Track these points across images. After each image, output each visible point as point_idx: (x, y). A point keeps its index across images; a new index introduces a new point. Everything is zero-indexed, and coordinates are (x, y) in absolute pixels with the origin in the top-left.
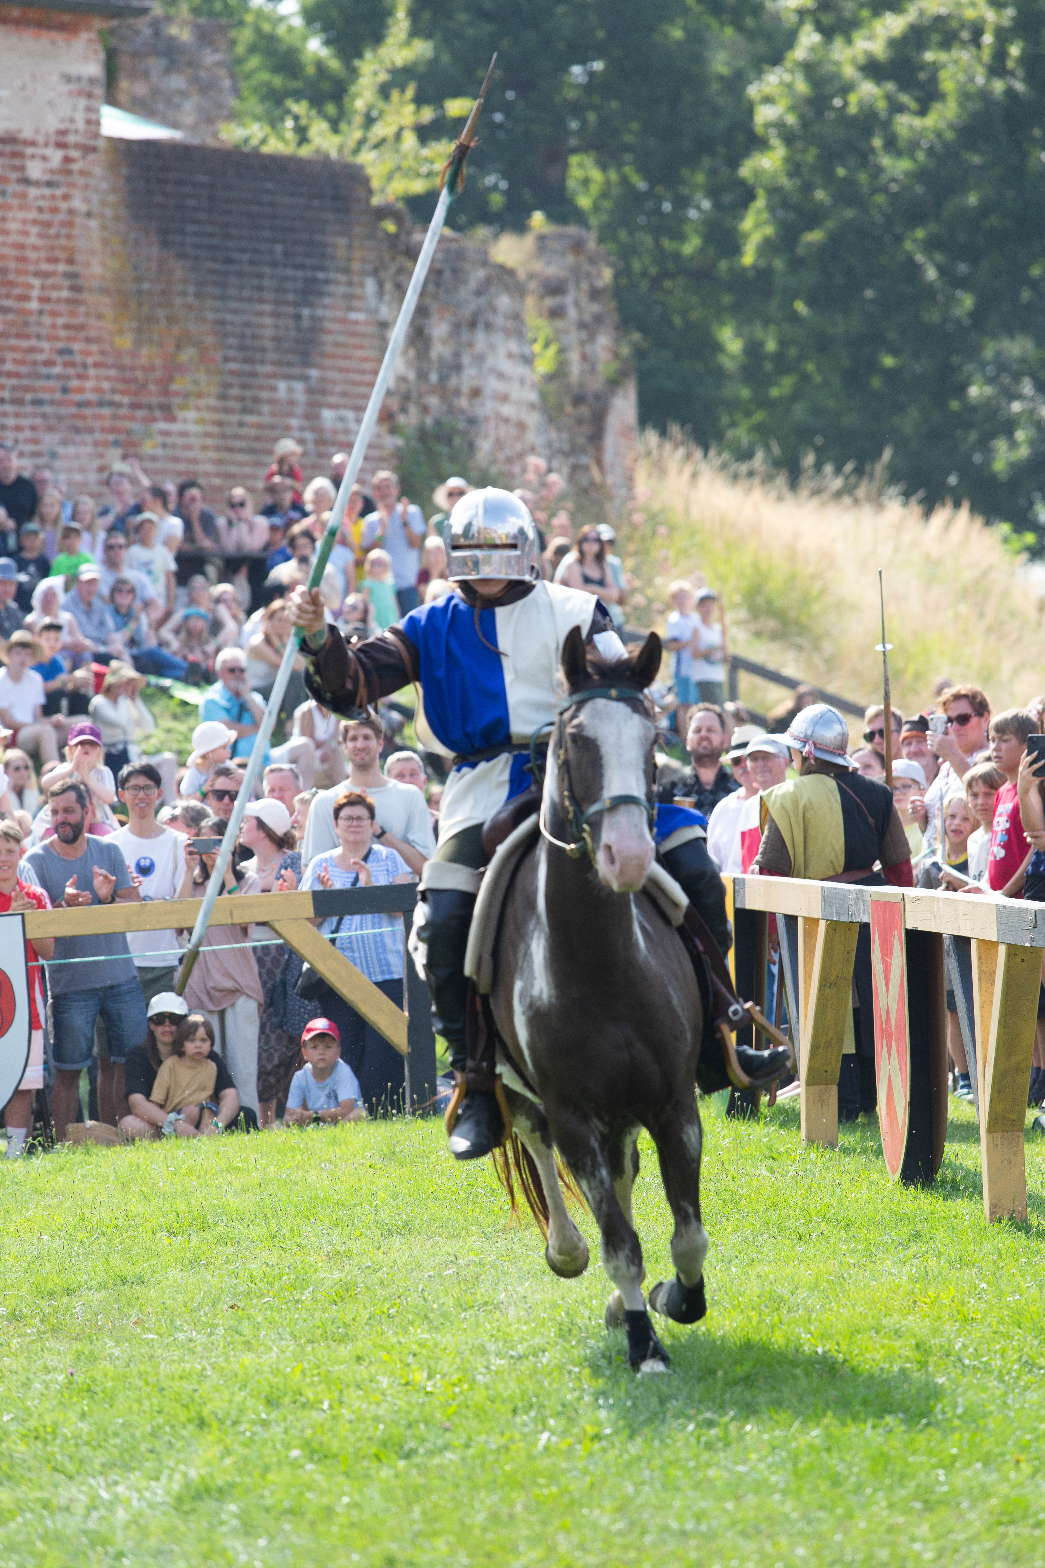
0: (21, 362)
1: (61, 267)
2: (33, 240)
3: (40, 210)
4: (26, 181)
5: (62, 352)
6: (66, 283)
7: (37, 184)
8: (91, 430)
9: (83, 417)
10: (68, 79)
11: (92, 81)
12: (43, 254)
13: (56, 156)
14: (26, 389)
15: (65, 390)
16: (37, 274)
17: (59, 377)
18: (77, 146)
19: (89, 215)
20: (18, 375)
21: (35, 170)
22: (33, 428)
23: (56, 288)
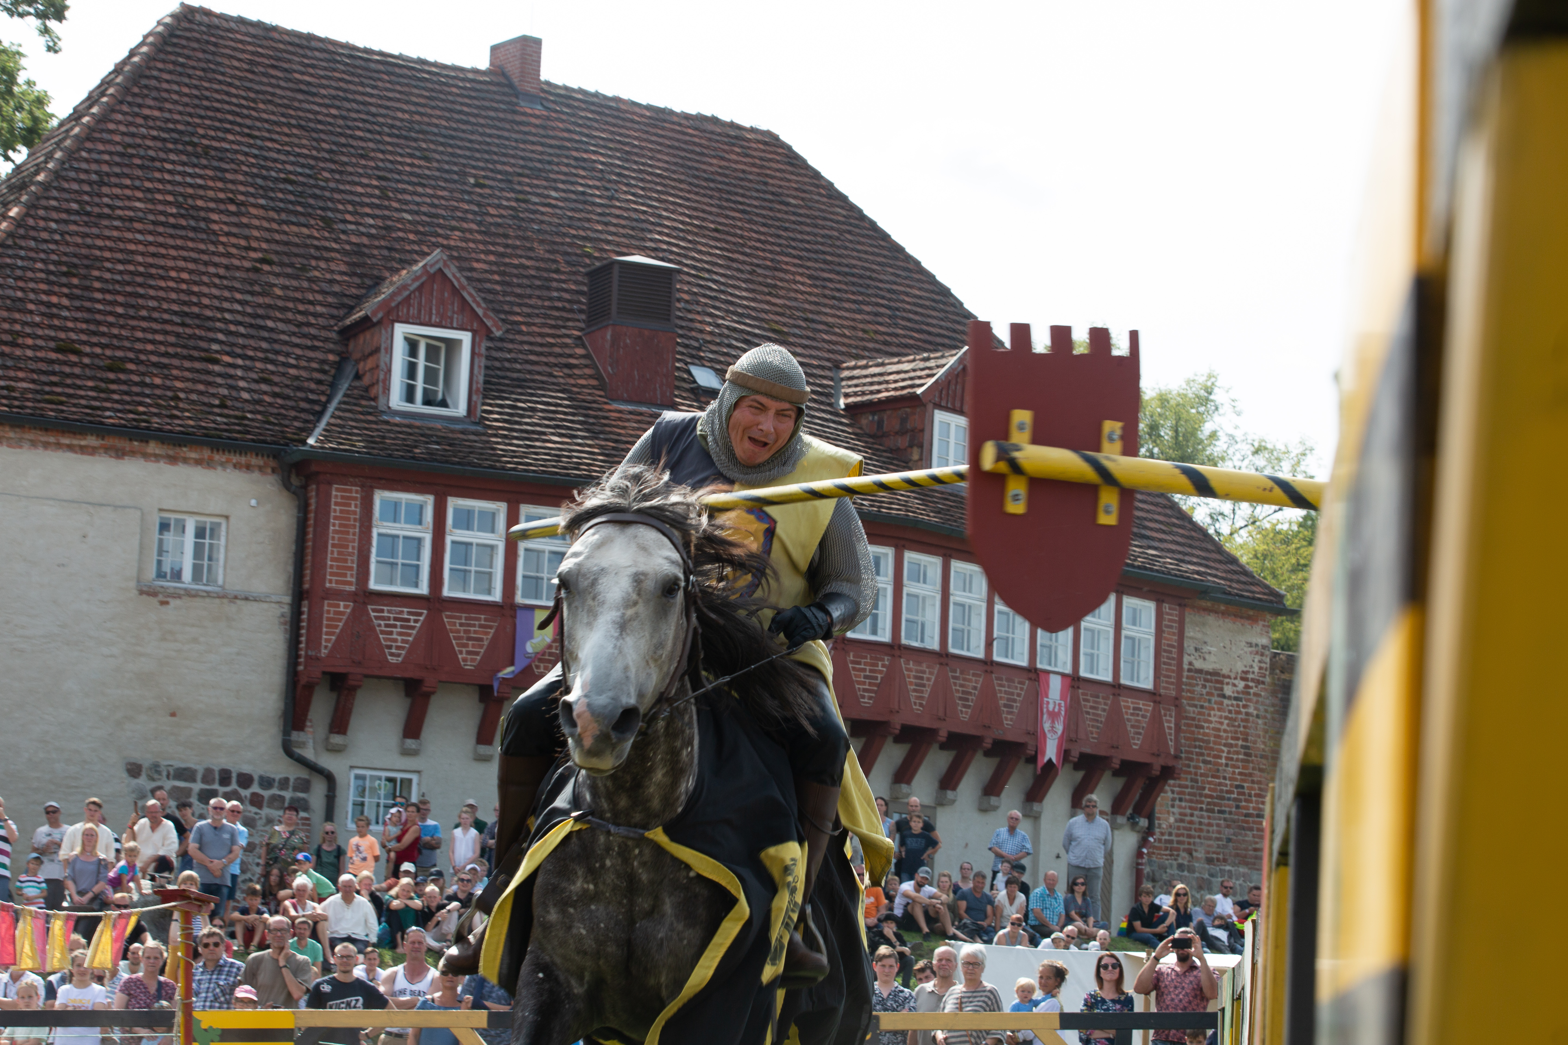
0: (1214, 790)
1: (1240, 743)
2: (1225, 727)
3: (1230, 712)
4: (1224, 696)
5: (1237, 787)
6: (1242, 751)
7: (1229, 698)
8: (1251, 829)
9: (1247, 822)
10: (1250, 645)
11: (1264, 647)
12: (1230, 735)
13: (1241, 685)
14: (1215, 804)
15: (1238, 807)
16: (1225, 745)
17: (1235, 800)
18: (1253, 680)
19: (1258, 716)
20: (1211, 797)
21: (1228, 690)
22: (1218, 825)
23: (1237, 753)
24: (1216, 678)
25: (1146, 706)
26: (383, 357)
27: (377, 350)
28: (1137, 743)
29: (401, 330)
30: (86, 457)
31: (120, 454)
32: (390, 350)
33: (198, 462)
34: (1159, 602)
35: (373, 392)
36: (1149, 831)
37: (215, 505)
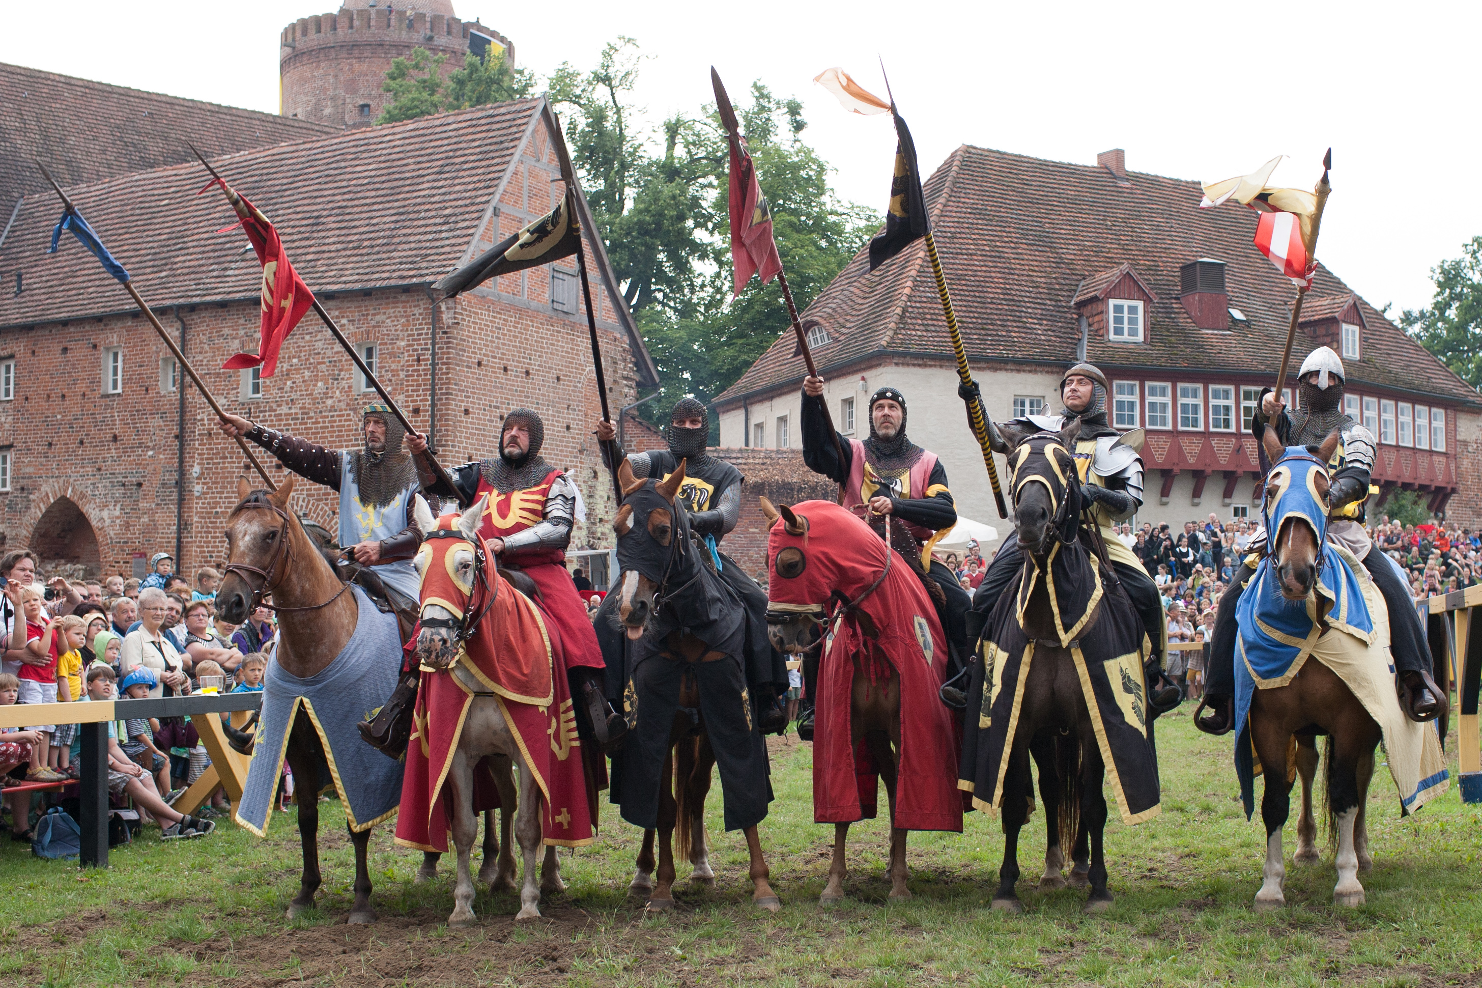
24: (1465, 443)
25: (1443, 459)
26: (1105, 316)
27: (1102, 312)
28: (1440, 478)
29: (1112, 302)
30: (981, 373)
31: (996, 370)
32: (1107, 312)
33: (1030, 371)
34: (1446, 409)
35: (1101, 333)
36: (1443, 519)
37: (1038, 392)
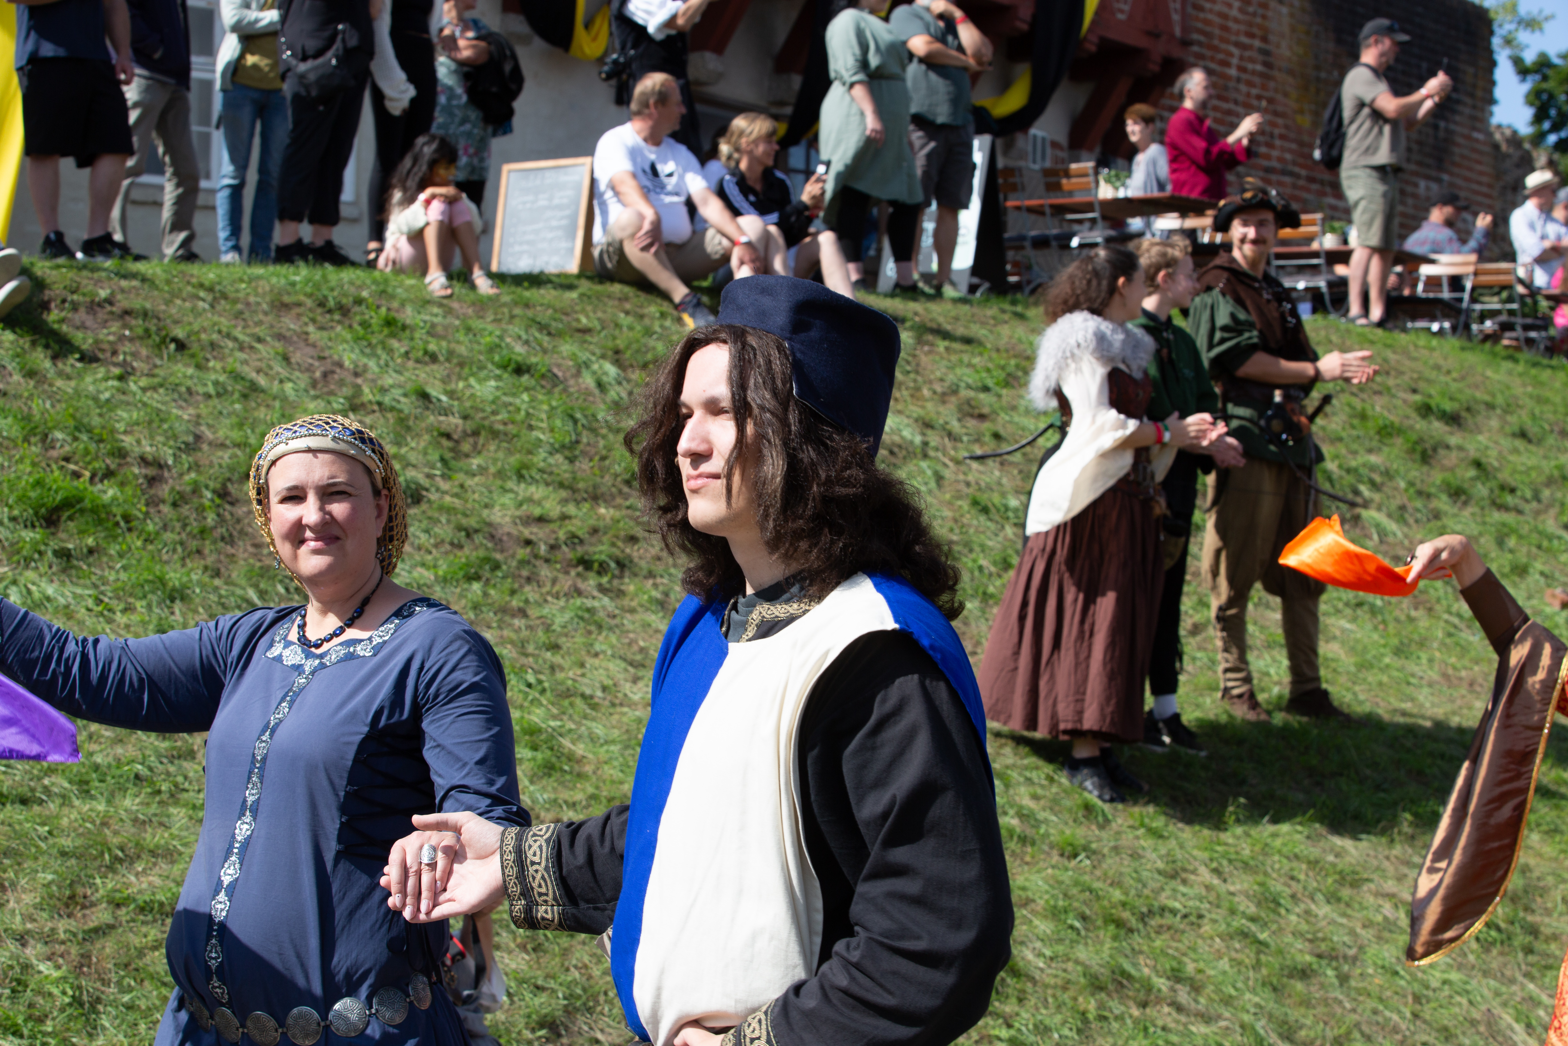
1: (1257, 43)
6: (1260, 58)
12: (1242, 28)
16: (1237, 45)
23: (1252, 60)
